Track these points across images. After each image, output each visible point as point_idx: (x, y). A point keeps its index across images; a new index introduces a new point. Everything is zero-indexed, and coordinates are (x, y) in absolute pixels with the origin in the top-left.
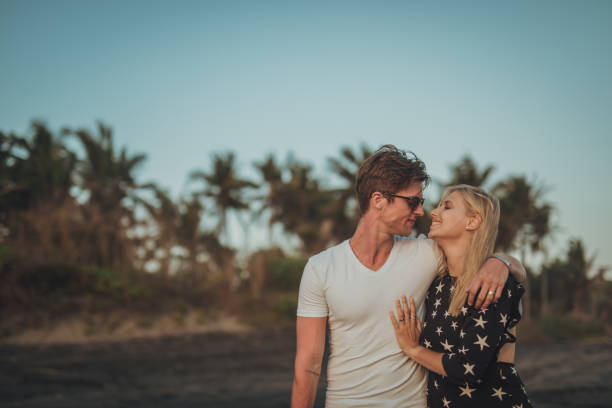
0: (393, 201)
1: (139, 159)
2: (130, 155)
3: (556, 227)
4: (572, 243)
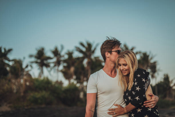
1: (10, 50)
2: (7, 49)
3: (159, 70)
4: (165, 75)
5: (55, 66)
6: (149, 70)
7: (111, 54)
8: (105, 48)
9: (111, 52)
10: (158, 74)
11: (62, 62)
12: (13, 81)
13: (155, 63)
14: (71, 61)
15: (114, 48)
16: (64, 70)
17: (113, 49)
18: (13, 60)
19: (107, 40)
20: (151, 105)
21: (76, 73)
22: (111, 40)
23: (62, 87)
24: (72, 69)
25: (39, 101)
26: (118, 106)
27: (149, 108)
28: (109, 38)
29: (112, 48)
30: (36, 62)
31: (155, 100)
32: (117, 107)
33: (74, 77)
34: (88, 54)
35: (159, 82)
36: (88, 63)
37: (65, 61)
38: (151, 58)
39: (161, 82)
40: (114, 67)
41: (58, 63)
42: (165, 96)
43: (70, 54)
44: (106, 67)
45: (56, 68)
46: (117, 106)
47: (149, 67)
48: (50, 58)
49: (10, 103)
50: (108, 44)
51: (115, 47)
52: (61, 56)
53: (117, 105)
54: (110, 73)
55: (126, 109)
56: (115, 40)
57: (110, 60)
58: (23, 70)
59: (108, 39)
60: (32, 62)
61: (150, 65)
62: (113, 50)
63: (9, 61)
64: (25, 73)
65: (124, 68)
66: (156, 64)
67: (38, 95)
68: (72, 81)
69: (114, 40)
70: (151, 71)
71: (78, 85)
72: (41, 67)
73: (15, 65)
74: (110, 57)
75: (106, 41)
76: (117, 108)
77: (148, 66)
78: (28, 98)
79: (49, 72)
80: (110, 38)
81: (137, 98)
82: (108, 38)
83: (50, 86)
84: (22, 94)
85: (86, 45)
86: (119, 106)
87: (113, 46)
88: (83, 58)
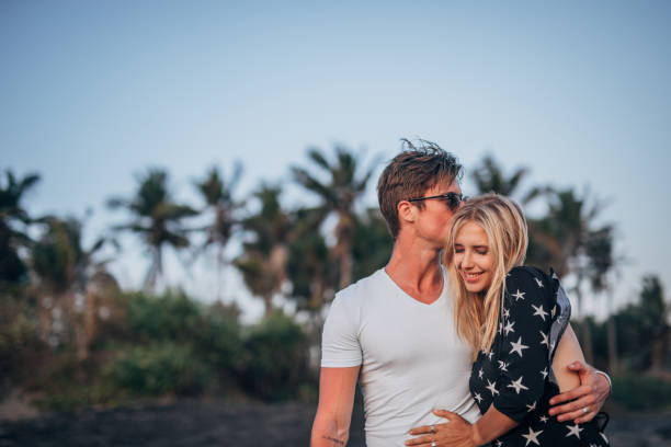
0: (425, 206)
1: (31, 181)
3: (622, 258)
4: (646, 280)
5: (210, 241)
6: (584, 260)
7: (419, 208)
8: (395, 185)
9: (419, 202)
10: (619, 275)
11: (235, 228)
12: (47, 301)
13: (606, 230)
14: (271, 224)
15: (433, 187)
16: (245, 260)
17: (427, 188)
18: (41, 221)
19: (405, 154)
20: (579, 412)
21: (292, 270)
22: (419, 155)
23: (238, 326)
24: (279, 256)
25: (151, 381)
26: (448, 418)
27: (573, 425)
28: (409, 143)
29: (424, 185)
30: (136, 228)
31: (595, 387)
32: (445, 421)
33: (287, 286)
34: (341, 194)
35: (624, 307)
36: (343, 233)
37: (249, 224)
38: (593, 213)
39: (631, 307)
40: (434, 261)
41: (222, 231)
42: (647, 364)
43: (270, 197)
44: (399, 261)
45: (215, 249)
46: (444, 416)
47: (582, 249)
48: (188, 212)
49: (34, 389)
50: (410, 167)
51: (436, 182)
52: (232, 206)
53: (444, 414)
54: (414, 285)
55: (480, 430)
56: (435, 150)
57: (418, 234)
58: (82, 258)
59: (407, 148)
60: (119, 228)
61: (586, 238)
62: (429, 194)
63: (28, 221)
64: (91, 271)
65: (475, 264)
66: (611, 234)
67: (145, 357)
68: (278, 300)
69: (430, 151)
70: (591, 263)
71: (302, 318)
72: (153, 248)
73: (51, 241)
74: (419, 220)
75: (399, 156)
76: (444, 425)
77: (578, 244)
78: (107, 369)
79: (187, 265)
80: (418, 146)
81: (518, 385)
82: (406, 144)
83: (191, 321)
84: (83, 354)
85: (333, 160)
86: (452, 416)
87: (428, 179)
88: (321, 213)
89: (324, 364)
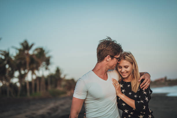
6: (44, 63)
7: (112, 59)
77: (43, 60)
89: (73, 96)
